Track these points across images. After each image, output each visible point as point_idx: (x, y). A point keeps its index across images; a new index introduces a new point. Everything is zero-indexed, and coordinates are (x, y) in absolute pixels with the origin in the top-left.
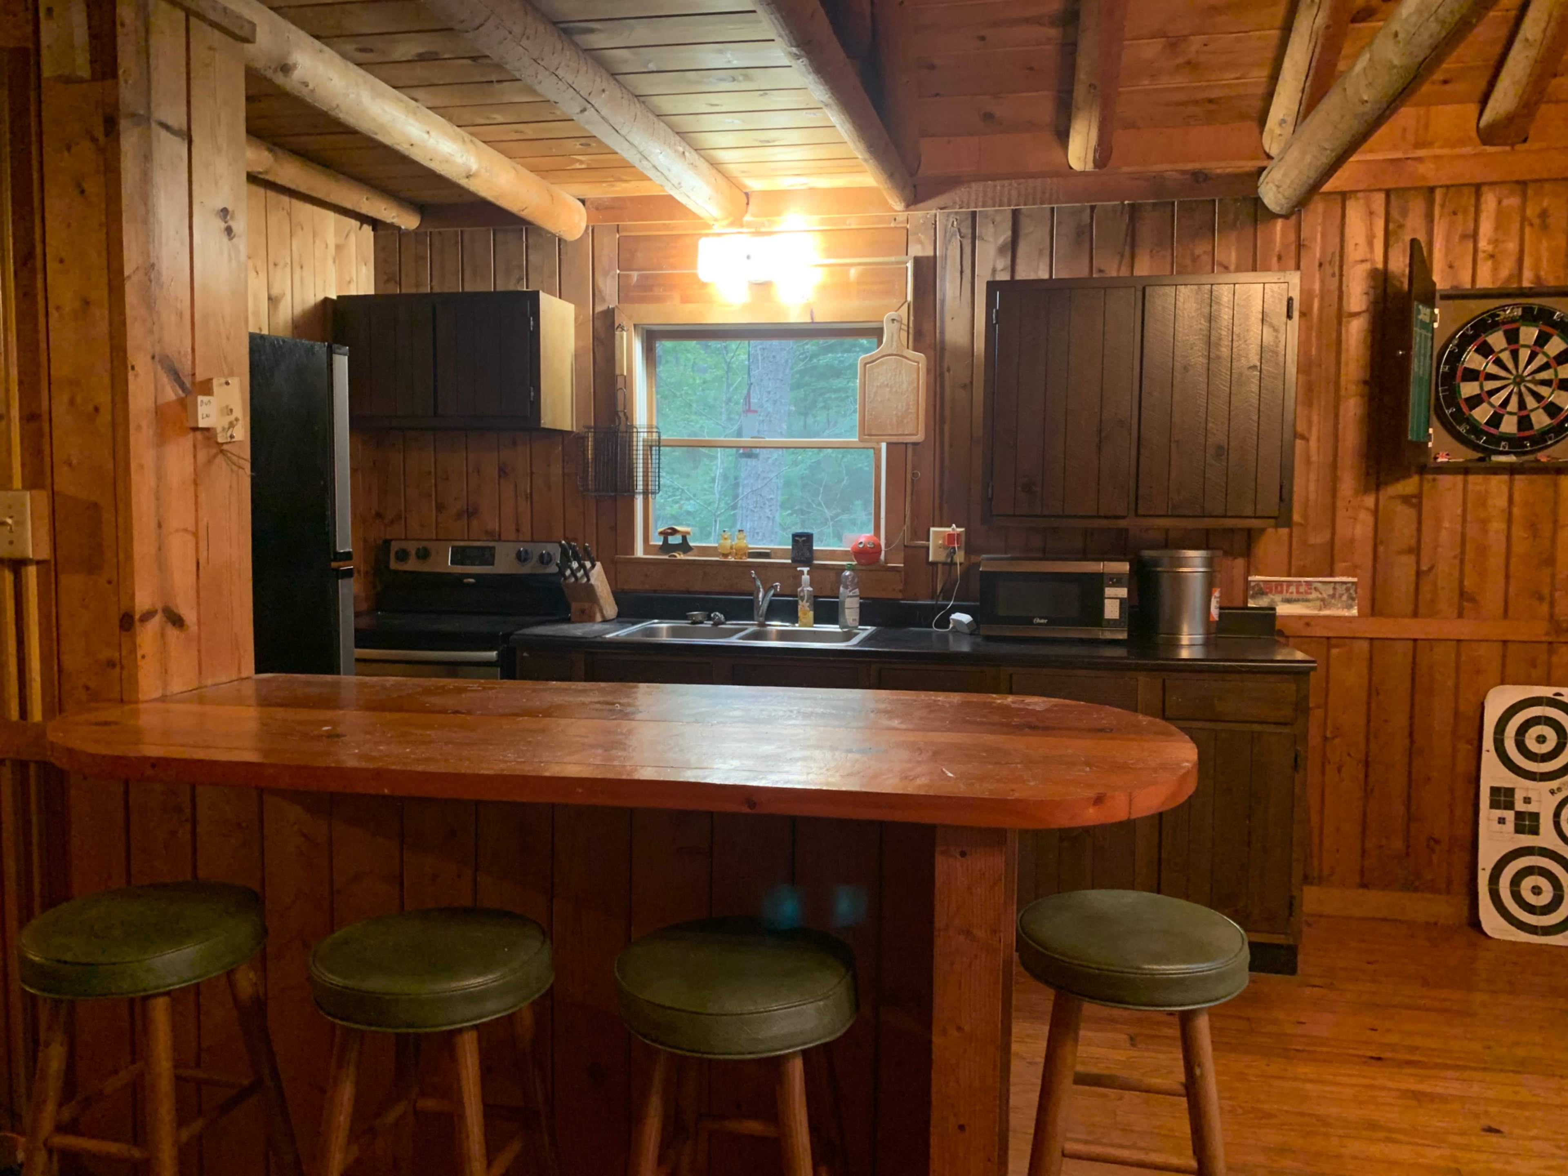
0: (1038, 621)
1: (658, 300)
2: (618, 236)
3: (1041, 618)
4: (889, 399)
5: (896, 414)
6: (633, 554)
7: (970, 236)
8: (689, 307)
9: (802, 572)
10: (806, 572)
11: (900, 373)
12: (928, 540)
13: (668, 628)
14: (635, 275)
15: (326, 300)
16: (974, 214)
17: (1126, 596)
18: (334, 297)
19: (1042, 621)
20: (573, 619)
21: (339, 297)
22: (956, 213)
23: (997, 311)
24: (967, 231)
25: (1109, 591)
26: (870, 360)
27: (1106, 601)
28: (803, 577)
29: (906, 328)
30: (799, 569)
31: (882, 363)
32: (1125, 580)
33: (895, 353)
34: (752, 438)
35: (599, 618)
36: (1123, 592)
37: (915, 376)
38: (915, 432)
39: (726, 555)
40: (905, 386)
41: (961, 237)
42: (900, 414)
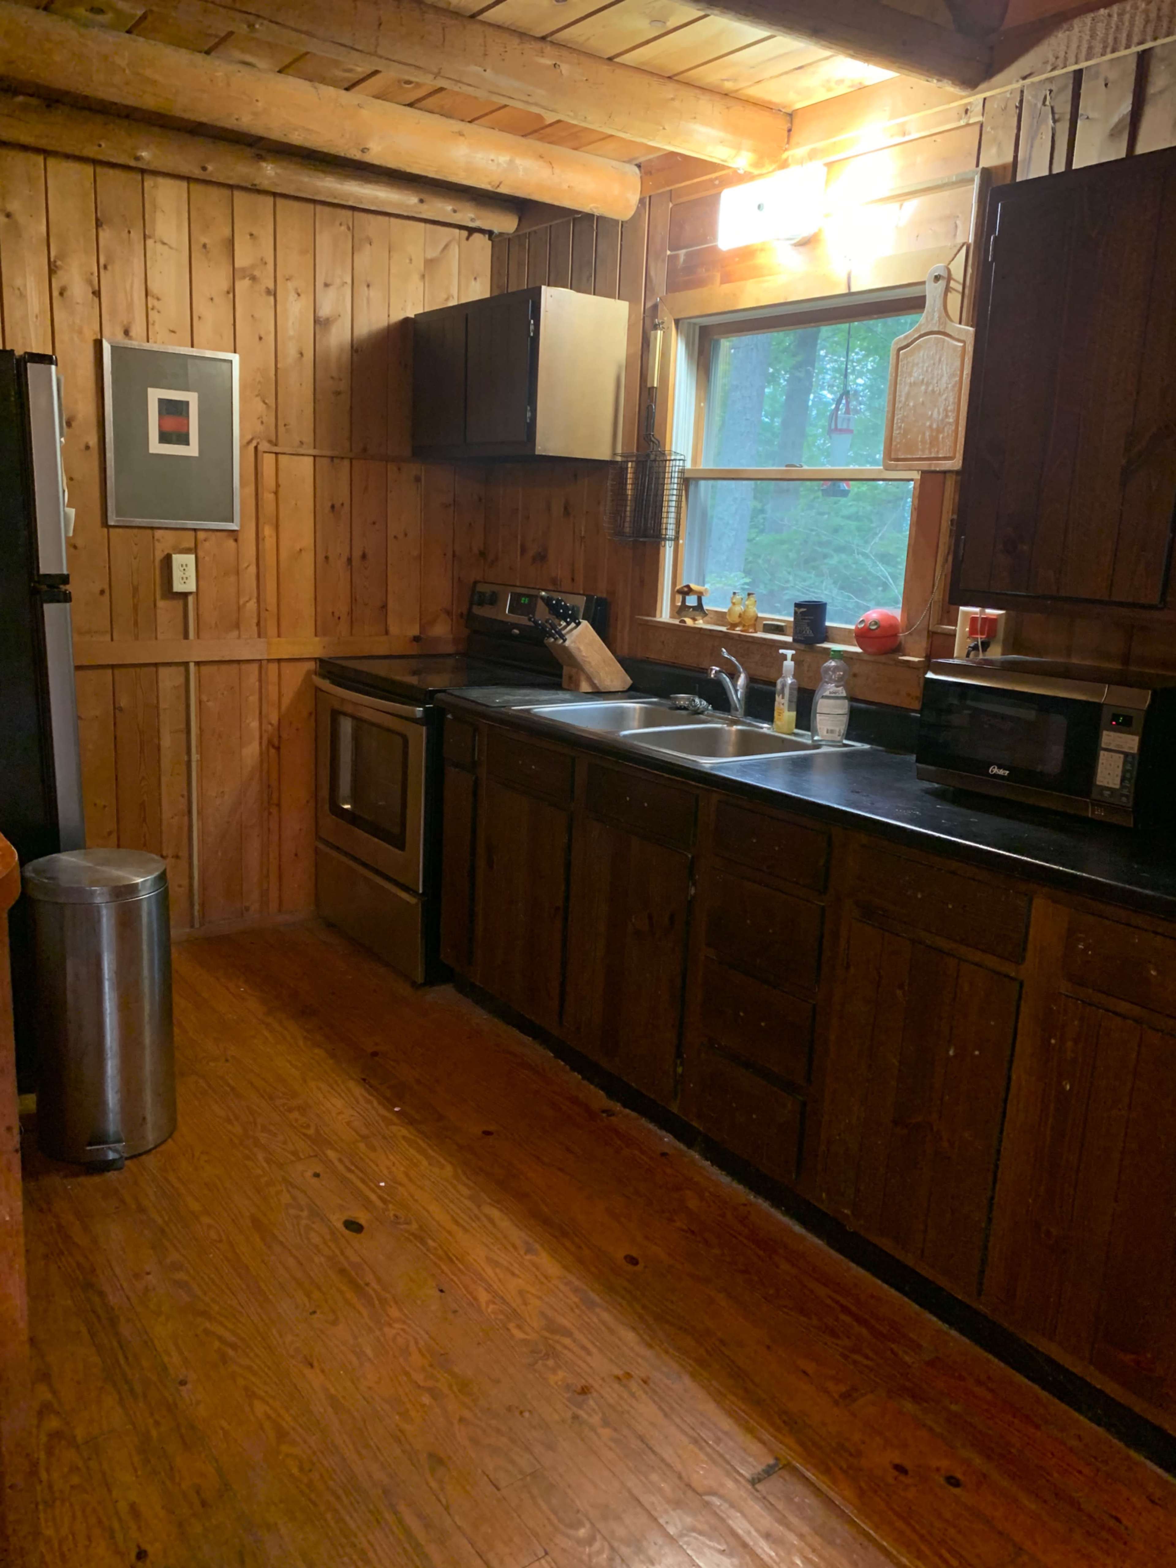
0: (994, 770)
1: (699, 283)
2: (671, 205)
3: (999, 768)
4: (923, 403)
5: (930, 426)
6: (655, 616)
7: (1068, 116)
8: (727, 288)
9: (784, 657)
10: (789, 657)
11: (940, 360)
12: (956, 625)
13: (641, 708)
14: (682, 252)
15: (407, 320)
16: (1078, 74)
17: (1135, 750)
18: (413, 316)
19: (1001, 772)
20: (565, 685)
21: (415, 315)
22: (1050, 80)
23: (995, 238)
24: (1064, 108)
25: (1108, 738)
26: (905, 343)
27: (1103, 755)
28: (785, 663)
29: (960, 288)
30: (781, 651)
31: (919, 347)
32: (1138, 723)
33: (936, 329)
34: (787, 466)
35: (585, 687)
36: (1131, 743)
37: (958, 363)
38: (951, 455)
39: (733, 626)
40: (945, 379)
41: (1055, 121)
42: (935, 426)
